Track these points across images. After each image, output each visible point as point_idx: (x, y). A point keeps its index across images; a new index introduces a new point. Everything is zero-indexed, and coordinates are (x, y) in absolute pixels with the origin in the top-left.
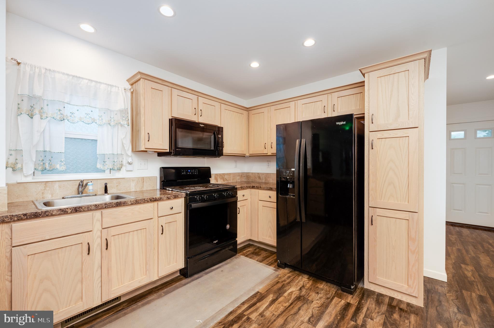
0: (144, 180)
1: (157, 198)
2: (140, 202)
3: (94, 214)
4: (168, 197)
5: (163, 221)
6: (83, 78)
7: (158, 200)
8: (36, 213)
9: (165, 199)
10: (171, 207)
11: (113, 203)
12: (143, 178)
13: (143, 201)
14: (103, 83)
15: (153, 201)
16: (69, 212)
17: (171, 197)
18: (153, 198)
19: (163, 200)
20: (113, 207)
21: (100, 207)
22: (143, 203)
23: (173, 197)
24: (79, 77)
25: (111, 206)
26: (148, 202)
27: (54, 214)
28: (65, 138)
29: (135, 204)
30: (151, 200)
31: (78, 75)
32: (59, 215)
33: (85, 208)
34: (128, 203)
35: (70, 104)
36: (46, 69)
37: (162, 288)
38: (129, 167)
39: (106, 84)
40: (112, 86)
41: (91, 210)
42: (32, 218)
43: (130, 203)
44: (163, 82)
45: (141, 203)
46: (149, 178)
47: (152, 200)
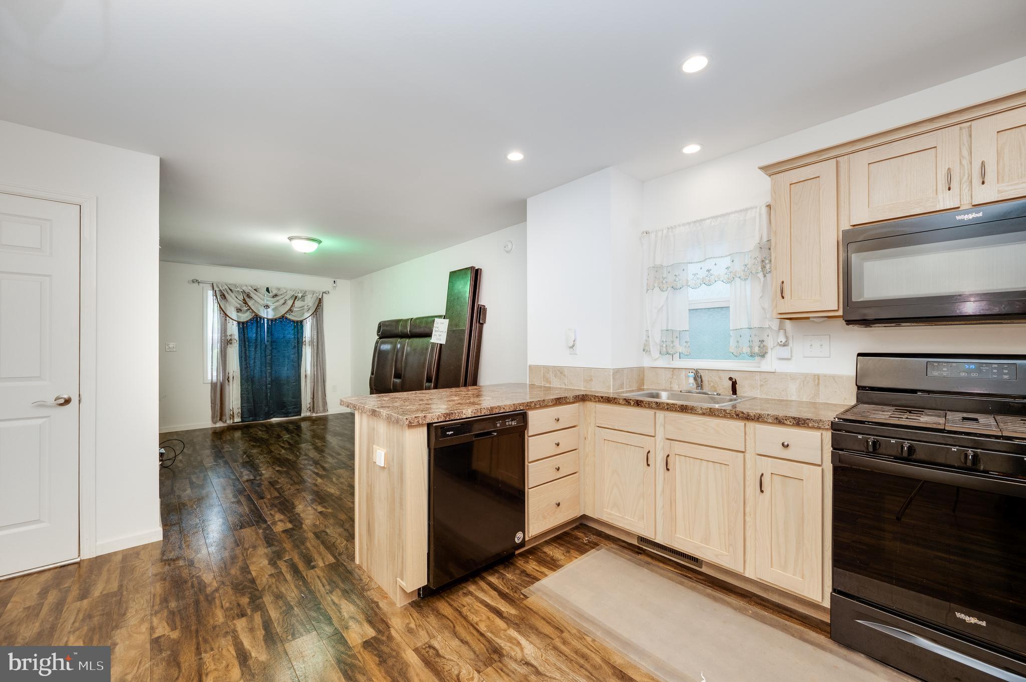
0: (819, 380)
1: (752, 414)
2: (717, 413)
3: (657, 415)
4: (777, 418)
5: (767, 467)
6: (705, 220)
7: (752, 419)
8: (608, 397)
9: (770, 420)
10: (786, 444)
11: (676, 404)
12: (817, 378)
13: (723, 413)
14: (732, 213)
15: (741, 417)
16: (632, 404)
17: (786, 420)
18: (743, 413)
19: (766, 422)
20: (676, 411)
21: (661, 407)
22: (722, 417)
23: (790, 422)
24: (702, 220)
25: (674, 409)
26: (732, 417)
27: (620, 402)
28: (689, 310)
29: (709, 415)
30: (737, 415)
31: (699, 219)
32: (624, 405)
33: (646, 403)
34: (697, 410)
35: (692, 263)
36: (668, 228)
37: (768, 608)
38: (784, 352)
39: (736, 212)
40: (746, 210)
41: (652, 408)
42: (606, 402)
43: (701, 412)
44: (820, 156)
45: (718, 416)
46: (834, 378)
47: (741, 415)
